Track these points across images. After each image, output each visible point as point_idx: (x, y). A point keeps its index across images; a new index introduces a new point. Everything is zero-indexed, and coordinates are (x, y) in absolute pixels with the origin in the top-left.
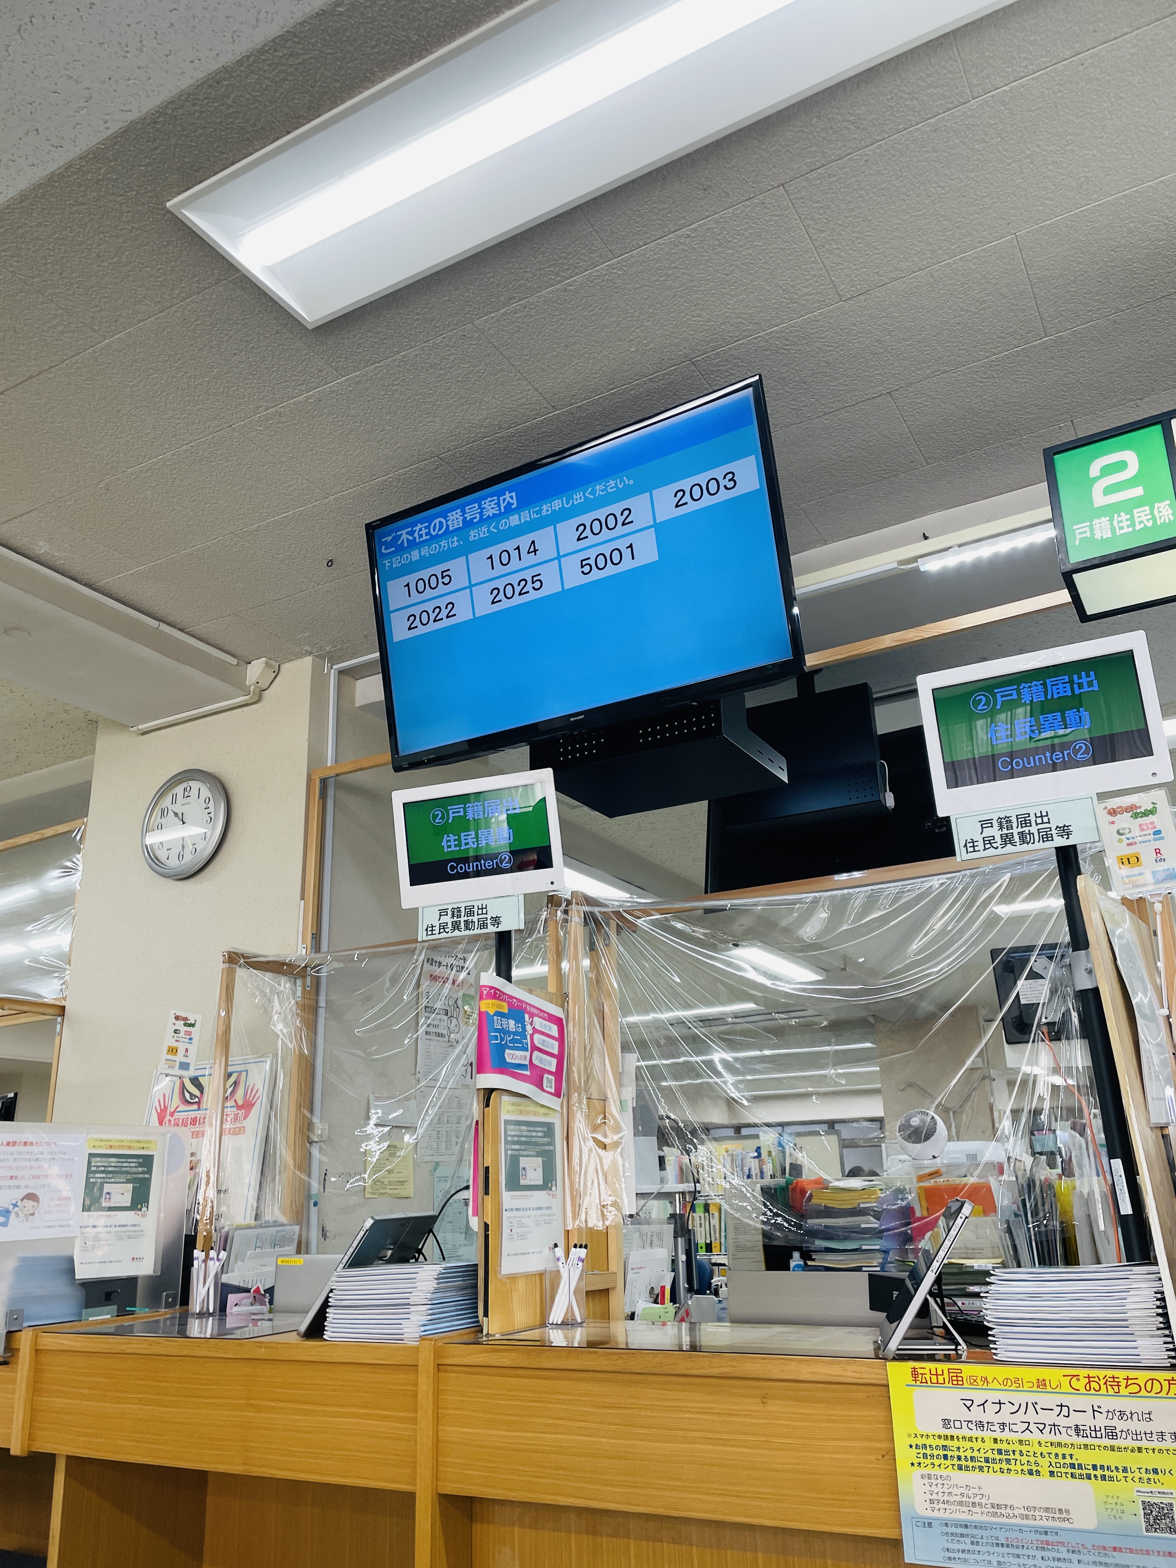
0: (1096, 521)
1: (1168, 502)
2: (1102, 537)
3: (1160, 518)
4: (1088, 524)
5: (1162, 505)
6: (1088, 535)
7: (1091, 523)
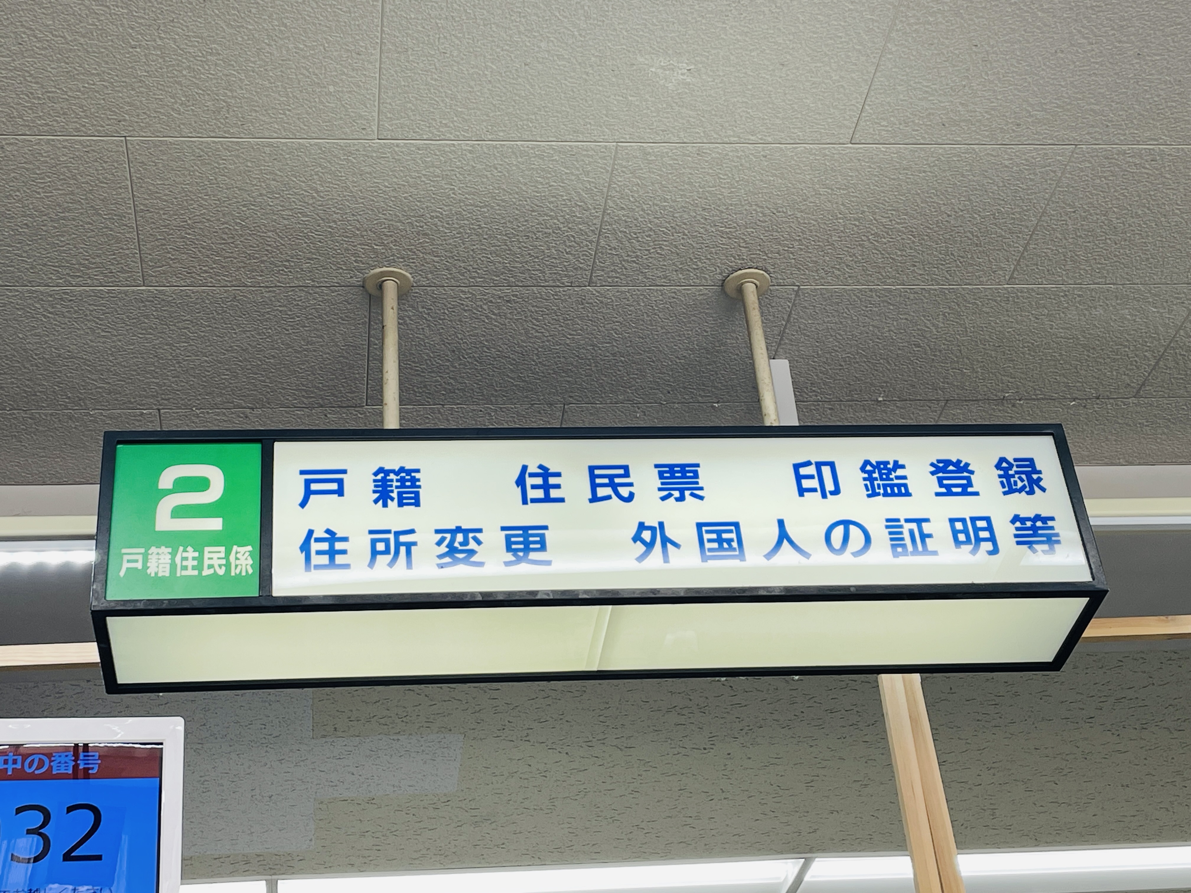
0: (153, 550)
1: (250, 548)
2: (156, 574)
3: (236, 566)
4: (142, 550)
5: (242, 550)
6: (139, 565)
7: (146, 551)
